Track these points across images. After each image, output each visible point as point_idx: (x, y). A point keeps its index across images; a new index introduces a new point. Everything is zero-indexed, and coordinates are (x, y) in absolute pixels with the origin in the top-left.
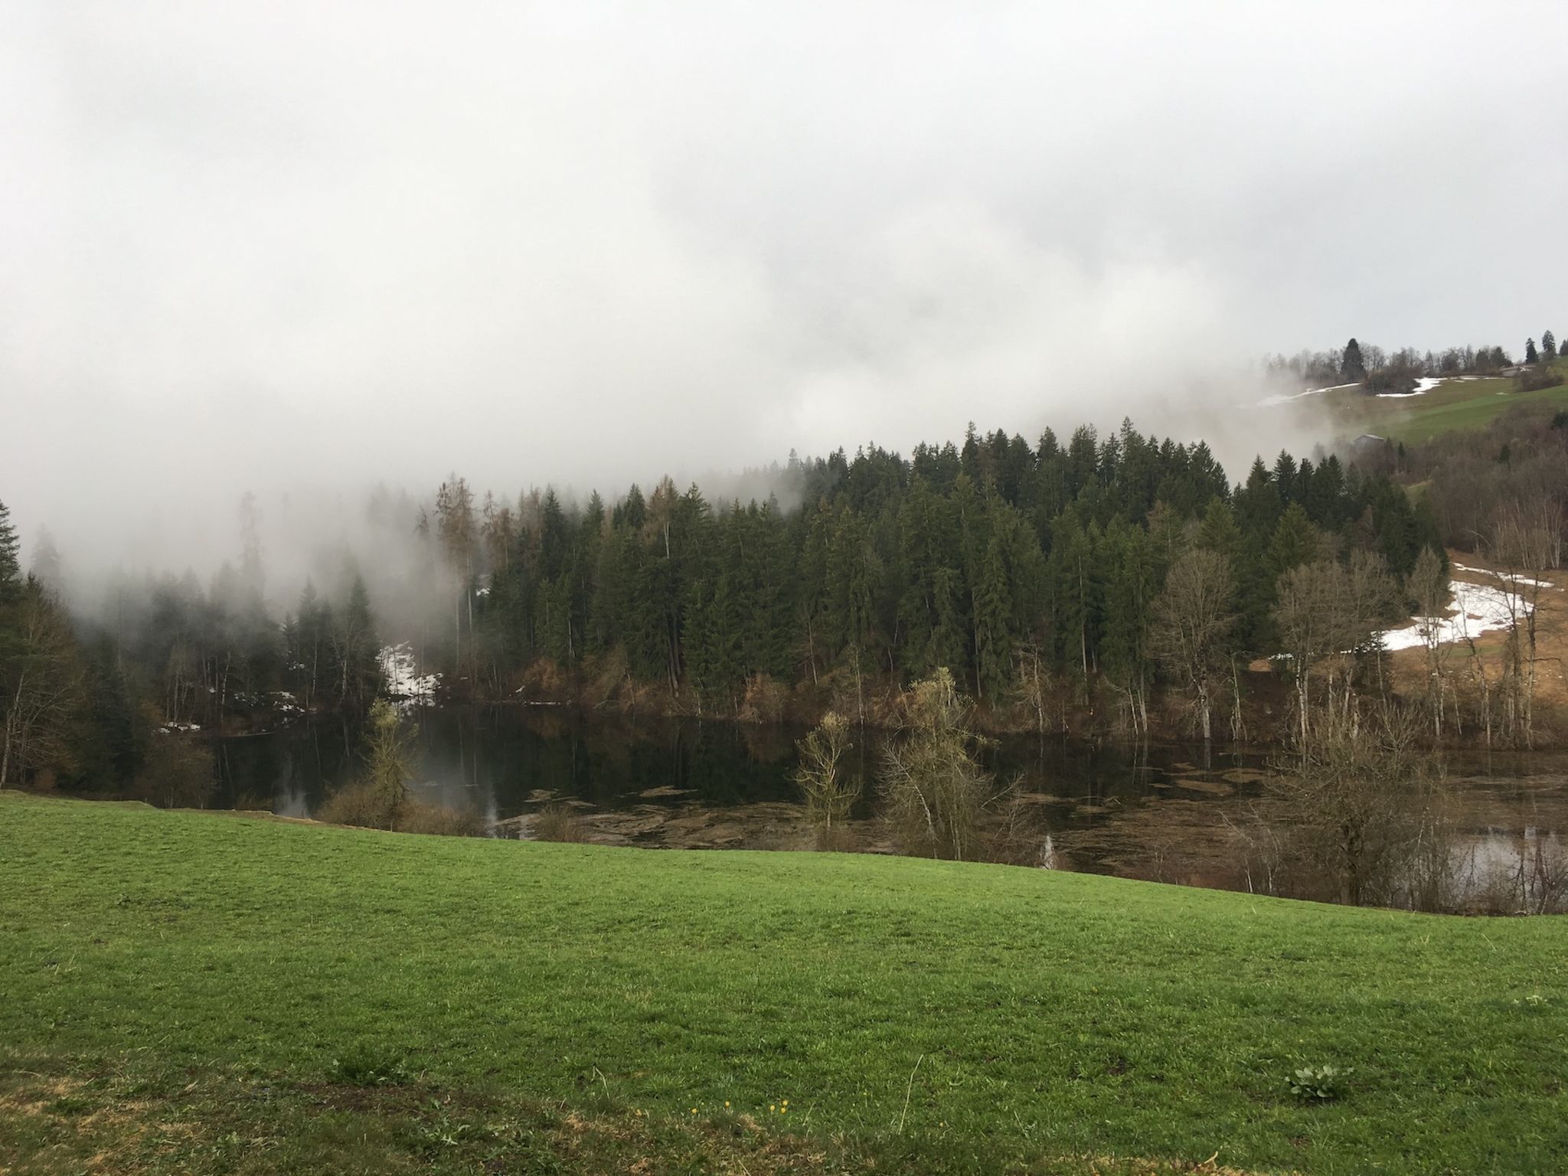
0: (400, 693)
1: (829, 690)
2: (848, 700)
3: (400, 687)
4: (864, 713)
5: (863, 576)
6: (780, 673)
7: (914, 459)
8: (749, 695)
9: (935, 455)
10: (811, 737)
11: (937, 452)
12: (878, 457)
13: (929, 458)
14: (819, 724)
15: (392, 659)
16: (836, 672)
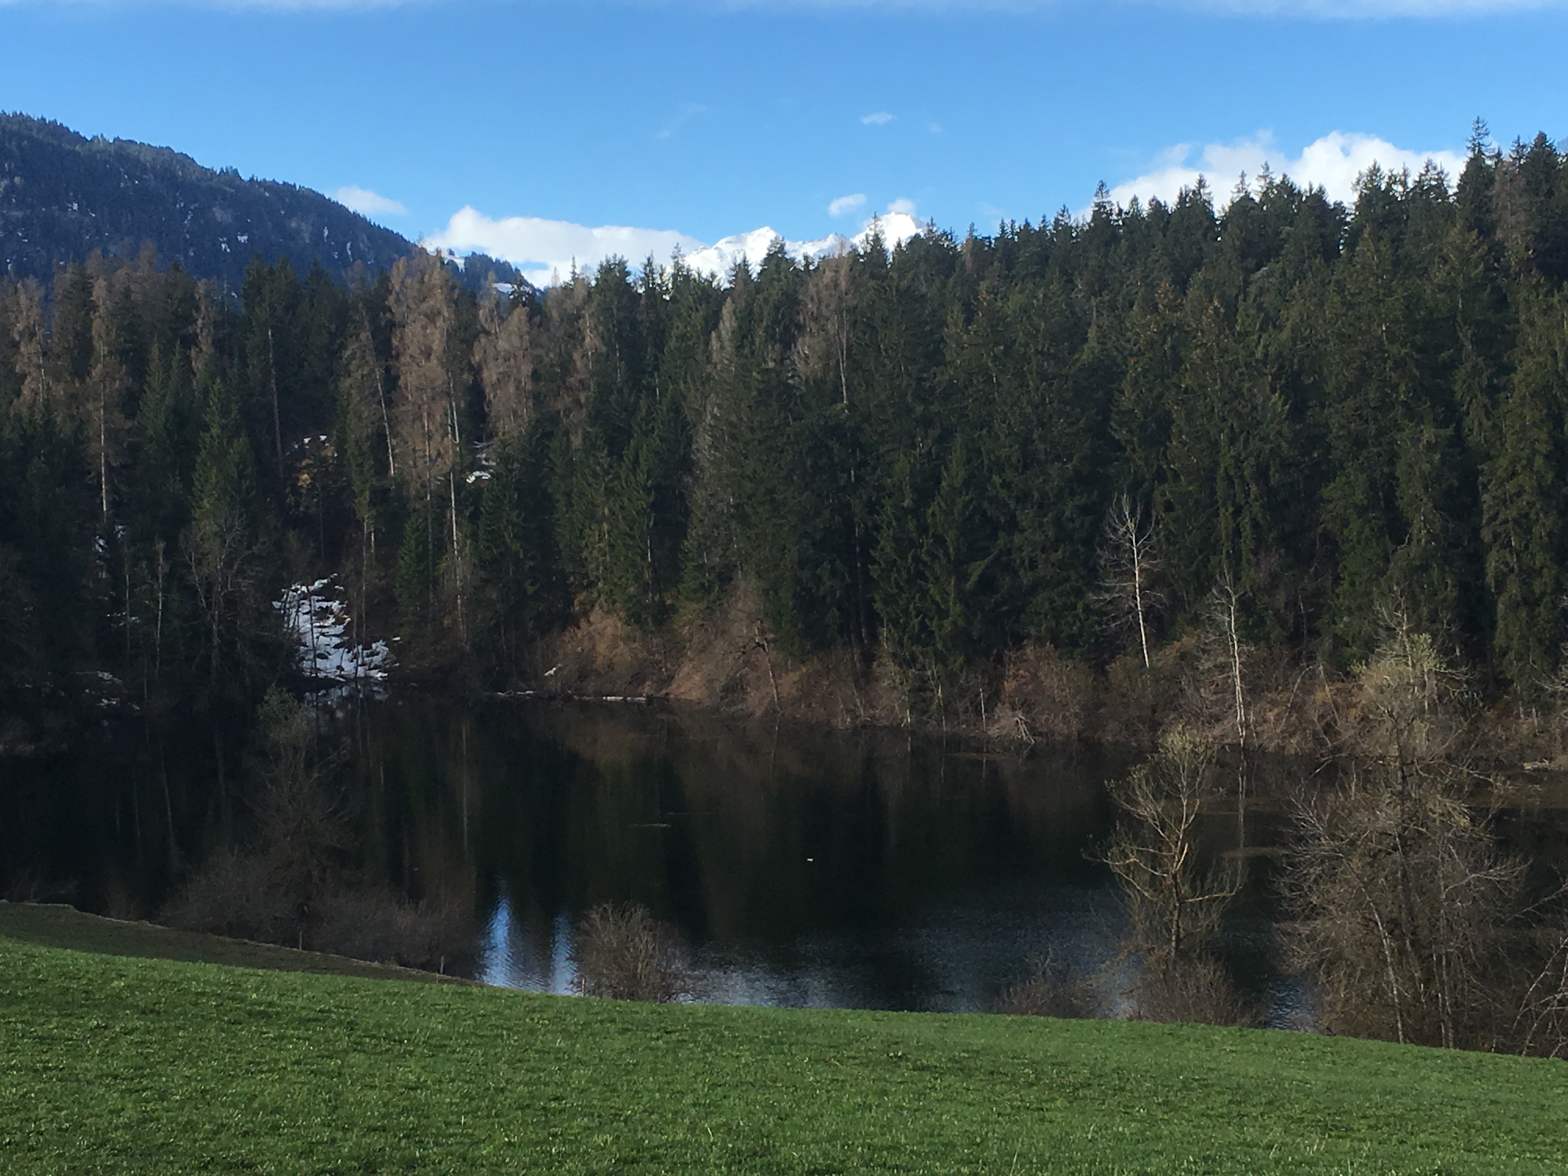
0: (321, 675)
1: (1174, 679)
2: (1214, 698)
3: (320, 664)
4: (1246, 725)
5: (1246, 441)
6: (1073, 642)
7: (1355, 197)
8: (1009, 686)
9: (1400, 189)
10: (1138, 774)
11: (1404, 184)
12: (1279, 195)
13: (1387, 195)
14: (1155, 749)
15: (306, 608)
16: (1188, 641)
